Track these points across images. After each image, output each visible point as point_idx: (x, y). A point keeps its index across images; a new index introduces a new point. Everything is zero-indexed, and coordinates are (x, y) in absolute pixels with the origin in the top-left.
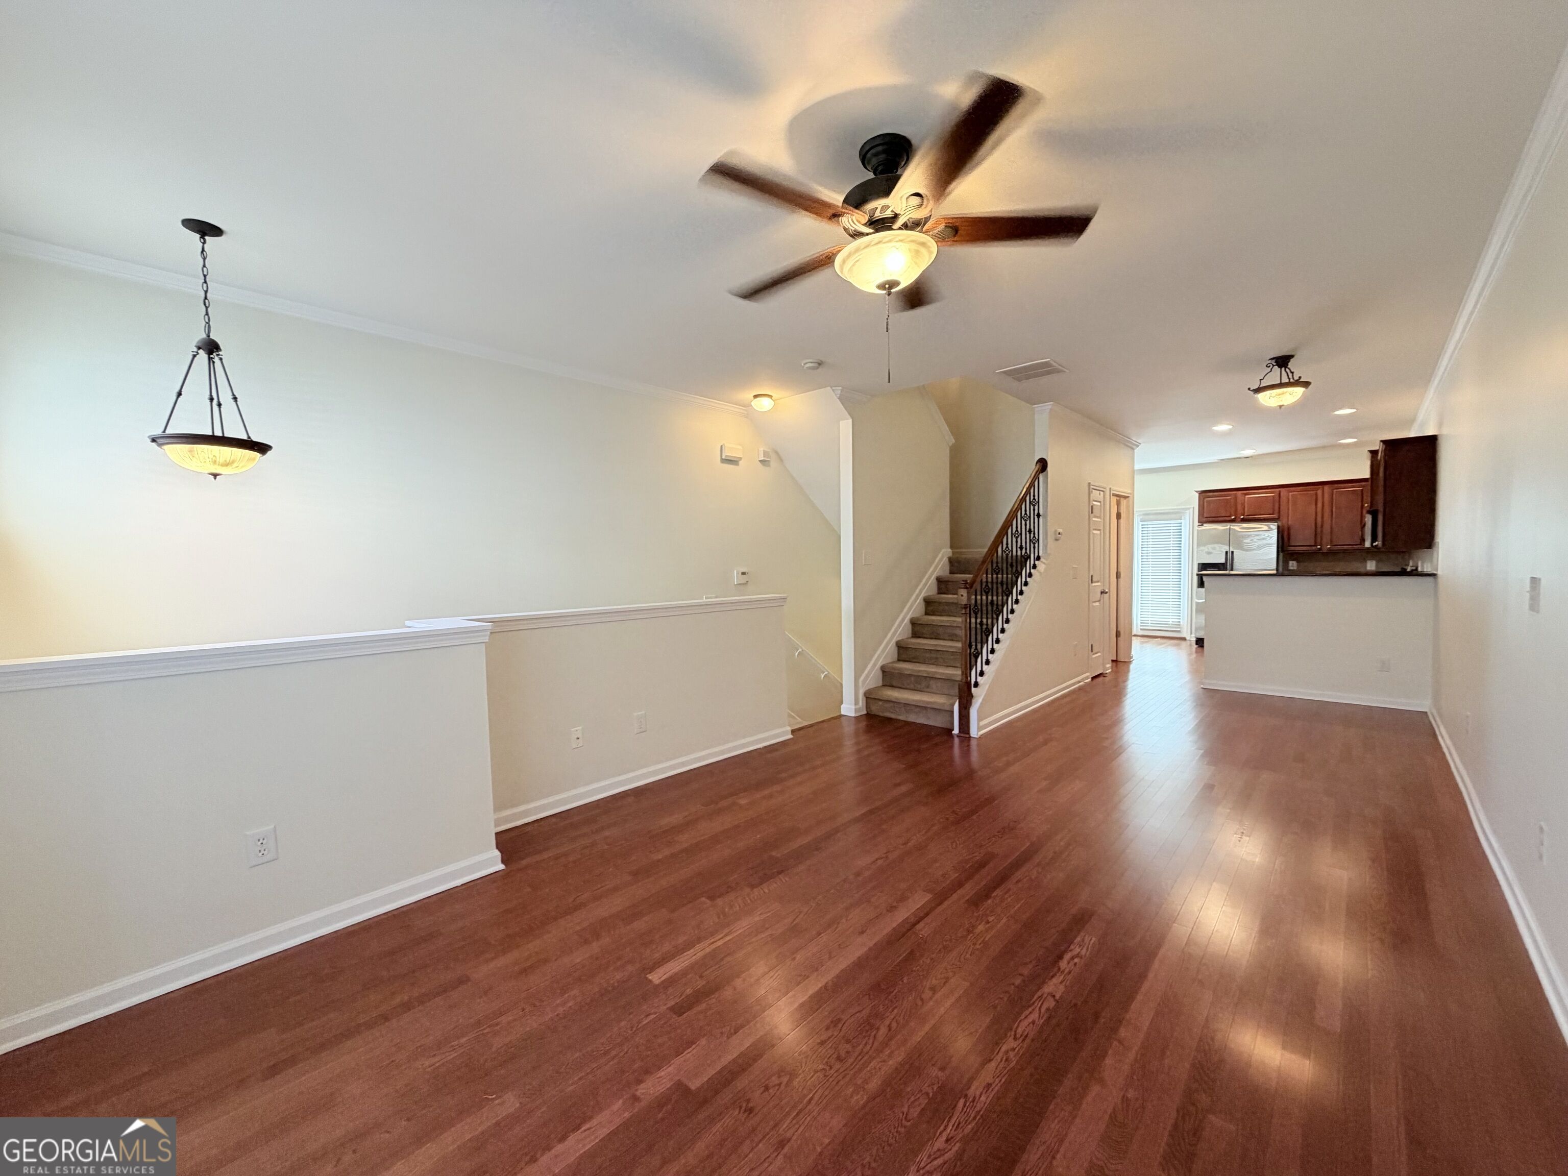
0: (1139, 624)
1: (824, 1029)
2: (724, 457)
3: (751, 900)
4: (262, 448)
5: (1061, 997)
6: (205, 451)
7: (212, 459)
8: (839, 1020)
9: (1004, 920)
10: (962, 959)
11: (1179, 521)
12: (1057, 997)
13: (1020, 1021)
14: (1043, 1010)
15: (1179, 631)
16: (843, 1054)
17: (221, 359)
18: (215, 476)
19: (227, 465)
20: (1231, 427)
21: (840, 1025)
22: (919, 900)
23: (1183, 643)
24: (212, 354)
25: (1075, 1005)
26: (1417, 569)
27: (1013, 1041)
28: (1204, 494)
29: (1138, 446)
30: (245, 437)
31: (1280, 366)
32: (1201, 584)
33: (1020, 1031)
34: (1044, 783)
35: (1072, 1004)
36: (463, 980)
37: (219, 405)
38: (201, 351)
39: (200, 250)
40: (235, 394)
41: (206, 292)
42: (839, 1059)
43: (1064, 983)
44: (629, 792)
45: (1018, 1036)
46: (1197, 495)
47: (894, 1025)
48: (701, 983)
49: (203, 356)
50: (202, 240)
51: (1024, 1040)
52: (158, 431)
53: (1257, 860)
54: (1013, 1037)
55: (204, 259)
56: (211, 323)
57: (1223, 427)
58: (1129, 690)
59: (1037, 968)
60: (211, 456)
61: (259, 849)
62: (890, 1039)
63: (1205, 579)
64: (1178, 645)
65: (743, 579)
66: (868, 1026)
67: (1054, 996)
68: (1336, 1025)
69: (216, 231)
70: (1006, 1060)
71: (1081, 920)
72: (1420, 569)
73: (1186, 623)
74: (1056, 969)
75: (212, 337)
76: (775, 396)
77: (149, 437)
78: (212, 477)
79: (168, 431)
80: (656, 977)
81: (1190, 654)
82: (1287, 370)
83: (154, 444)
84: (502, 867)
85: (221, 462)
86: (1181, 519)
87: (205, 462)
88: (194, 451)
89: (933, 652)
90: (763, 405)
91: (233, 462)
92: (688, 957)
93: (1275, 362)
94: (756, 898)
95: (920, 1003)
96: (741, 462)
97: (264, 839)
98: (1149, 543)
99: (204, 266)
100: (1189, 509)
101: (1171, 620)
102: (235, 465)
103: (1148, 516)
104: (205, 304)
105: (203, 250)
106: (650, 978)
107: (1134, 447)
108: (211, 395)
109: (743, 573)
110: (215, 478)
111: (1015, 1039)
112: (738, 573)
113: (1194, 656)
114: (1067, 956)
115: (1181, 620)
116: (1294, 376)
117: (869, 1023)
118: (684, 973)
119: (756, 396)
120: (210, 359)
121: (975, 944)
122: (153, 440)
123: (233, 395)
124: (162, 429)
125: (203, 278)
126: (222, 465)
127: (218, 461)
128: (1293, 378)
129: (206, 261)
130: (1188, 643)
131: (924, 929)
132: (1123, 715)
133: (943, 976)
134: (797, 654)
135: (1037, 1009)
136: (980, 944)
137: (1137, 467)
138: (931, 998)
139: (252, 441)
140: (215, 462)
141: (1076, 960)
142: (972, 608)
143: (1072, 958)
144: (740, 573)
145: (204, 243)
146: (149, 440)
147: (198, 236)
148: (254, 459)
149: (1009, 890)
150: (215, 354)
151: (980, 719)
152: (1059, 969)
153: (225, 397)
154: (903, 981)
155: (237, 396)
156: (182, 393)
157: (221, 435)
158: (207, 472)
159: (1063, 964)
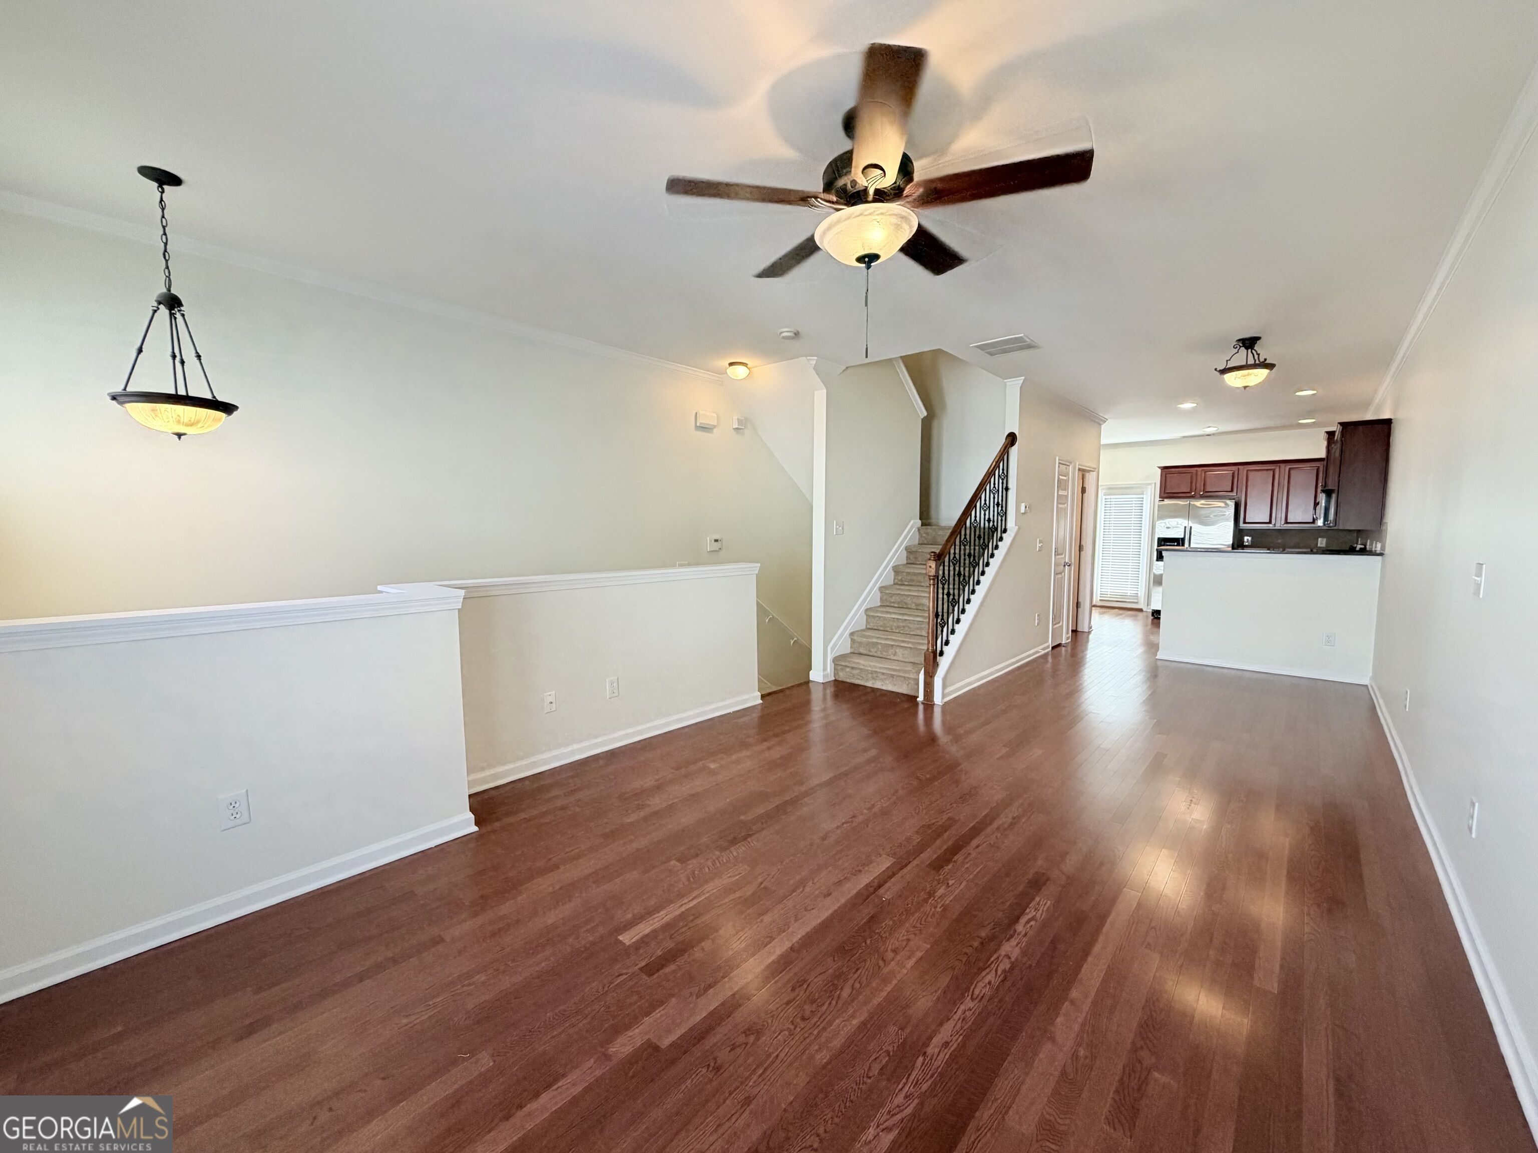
0: (1099, 595)
1: (790, 989)
2: (698, 425)
3: (720, 863)
4: (228, 408)
5: (1017, 960)
6: (169, 410)
7: (176, 419)
8: (805, 981)
9: (964, 884)
10: (923, 922)
11: (1141, 496)
12: (1013, 959)
13: (977, 983)
14: (999, 972)
15: (1137, 603)
16: (807, 1014)
17: (183, 315)
18: (179, 435)
19: (191, 424)
20: (1195, 405)
21: (805, 986)
22: (884, 864)
23: (1140, 614)
24: (174, 310)
25: (1030, 966)
26: (1365, 547)
27: (971, 1001)
28: (1166, 470)
29: (1105, 422)
30: (209, 397)
31: (1247, 348)
32: (1160, 557)
33: (977, 992)
34: (1004, 751)
35: (1027, 965)
36: (437, 941)
37: (182, 362)
38: (162, 307)
39: (158, 200)
40: (198, 351)
41: (166, 244)
42: (803, 1019)
43: (1019, 945)
44: (601, 755)
45: (975, 996)
46: (1159, 471)
47: (857, 985)
48: (670, 944)
49: (164, 311)
50: (160, 189)
51: (981, 1000)
52: (119, 389)
53: (1205, 827)
54: (970, 996)
55: (163, 209)
56: (171, 277)
57: (1188, 406)
58: (1088, 660)
59: (994, 930)
60: (175, 416)
61: (232, 811)
62: (853, 1000)
63: (1164, 553)
64: (1136, 616)
65: (716, 546)
66: (833, 986)
67: (1010, 958)
68: (1274, 987)
69: (175, 181)
70: (964, 1019)
71: (1037, 884)
72: (1368, 547)
73: (1143, 595)
74: (1012, 932)
75: (173, 291)
76: (750, 364)
77: (108, 394)
78: (176, 437)
79: (129, 389)
80: (627, 938)
81: (1147, 626)
82: (1253, 351)
83: (114, 402)
84: (476, 829)
85: (185, 421)
86: (1143, 494)
87: (168, 421)
88: (157, 410)
89: (900, 621)
90: (739, 372)
91: (198, 422)
92: (660, 918)
93: (1242, 343)
94: (725, 861)
95: (881, 963)
96: (715, 430)
97: (236, 803)
98: (1111, 517)
99: (163, 217)
100: (1151, 484)
101: (1129, 592)
102: (200, 425)
103: (1112, 490)
104: (165, 257)
105: (161, 200)
106: (621, 939)
107: (1101, 422)
108: (173, 352)
109: (716, 541)
110: (180, 438)
111: (972, 999)
112: (711, 541)
113: (1150, 626)
114: (1023, 920)
115: (1139, 593)
116: (1260, 357)
117: (833, 984)
118: (654, 934)
119: (731, 364)
120: (172, 315)
121: (935, 907)
122: (114, 398)
123: (197, 352)
124: (123, 387)
125: (162, 229)
126: (187, 425)
127: (182, 421)
128: (1259, 361)
129: (165, 211)
130: (1144, 614)
131: (887, 893)
132: (1081, 684)
133: (905, 938)
134: (767, 621)
135: (994, 971)
136: (940, 908)
137: (1103, 442)
138: (893, 959)
139: (217, 401)
140: (179, 422)
141: (1033, 923)
142: (940, 578)
143: (1028, 922)
144: (713, 541)
145: (163, 192)
146: (108, 398)
147: (155, 185)
148: (220, 420)
149: (969, 854)
150: (176, 309)
151: (944, 686)
152: (1015, 931)
153: (188, 354)
154: (866, 943)
155: (200, 354)
156: (143, 350)
157: (184, 393)
158: (170, 431)
159: (1020, 927)
